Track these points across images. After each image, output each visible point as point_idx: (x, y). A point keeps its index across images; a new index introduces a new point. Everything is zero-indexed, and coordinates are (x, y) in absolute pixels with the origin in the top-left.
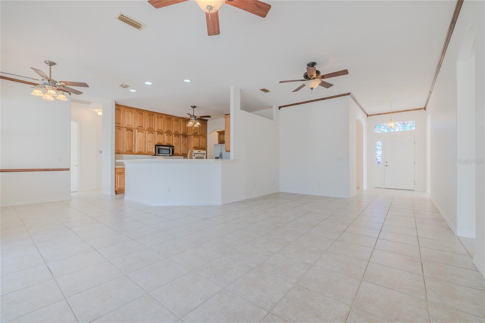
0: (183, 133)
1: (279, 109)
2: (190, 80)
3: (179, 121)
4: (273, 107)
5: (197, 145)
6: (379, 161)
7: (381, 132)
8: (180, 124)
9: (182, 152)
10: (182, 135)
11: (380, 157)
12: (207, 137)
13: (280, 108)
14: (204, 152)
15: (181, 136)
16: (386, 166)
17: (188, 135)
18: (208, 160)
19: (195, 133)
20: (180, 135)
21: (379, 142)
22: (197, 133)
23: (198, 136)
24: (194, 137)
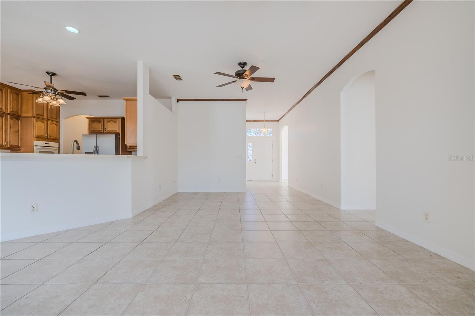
0: (11, 111)
1: (178, 102)
2: (78, 30)
3: (3, 91)
4: (172, 98)
5: (42, 133)
6: (250, 159)
7: (251, 136)
8: (6, 97)
9: (10, 142)
10: (9, 114)
11: (251, 156)
12: (59, 123)
13: (178, 100)
14: (56, 144)
15: (8, 116)
16: (255, 163)
17: (22, 117)
18: (61, 155)
19: (38, 114)
20: (7, 114)
21: (250, 144)
22: (43, 115)
23: (44, 119)
24: (36, 121)
